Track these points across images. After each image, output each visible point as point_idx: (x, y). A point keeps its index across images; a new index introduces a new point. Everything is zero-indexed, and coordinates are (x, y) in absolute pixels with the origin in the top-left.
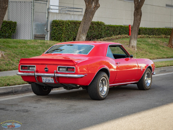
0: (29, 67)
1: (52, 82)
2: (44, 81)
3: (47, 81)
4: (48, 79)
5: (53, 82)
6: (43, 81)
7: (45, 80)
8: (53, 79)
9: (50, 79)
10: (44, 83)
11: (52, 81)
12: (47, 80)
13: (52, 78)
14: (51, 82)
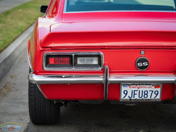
0: (77, 56)
1: (153, 97)
2: (127, 98)
3: (137, 97)
4: (141, 89)
5: (158, 97)
6: (123, 95)
7: (129, 94)
8: (159, 90)
9: (148, 90)
10: (125, 102)
11: (154, 95)
12: (136, 92)
13: (156, 87)
14: (149, 98)
